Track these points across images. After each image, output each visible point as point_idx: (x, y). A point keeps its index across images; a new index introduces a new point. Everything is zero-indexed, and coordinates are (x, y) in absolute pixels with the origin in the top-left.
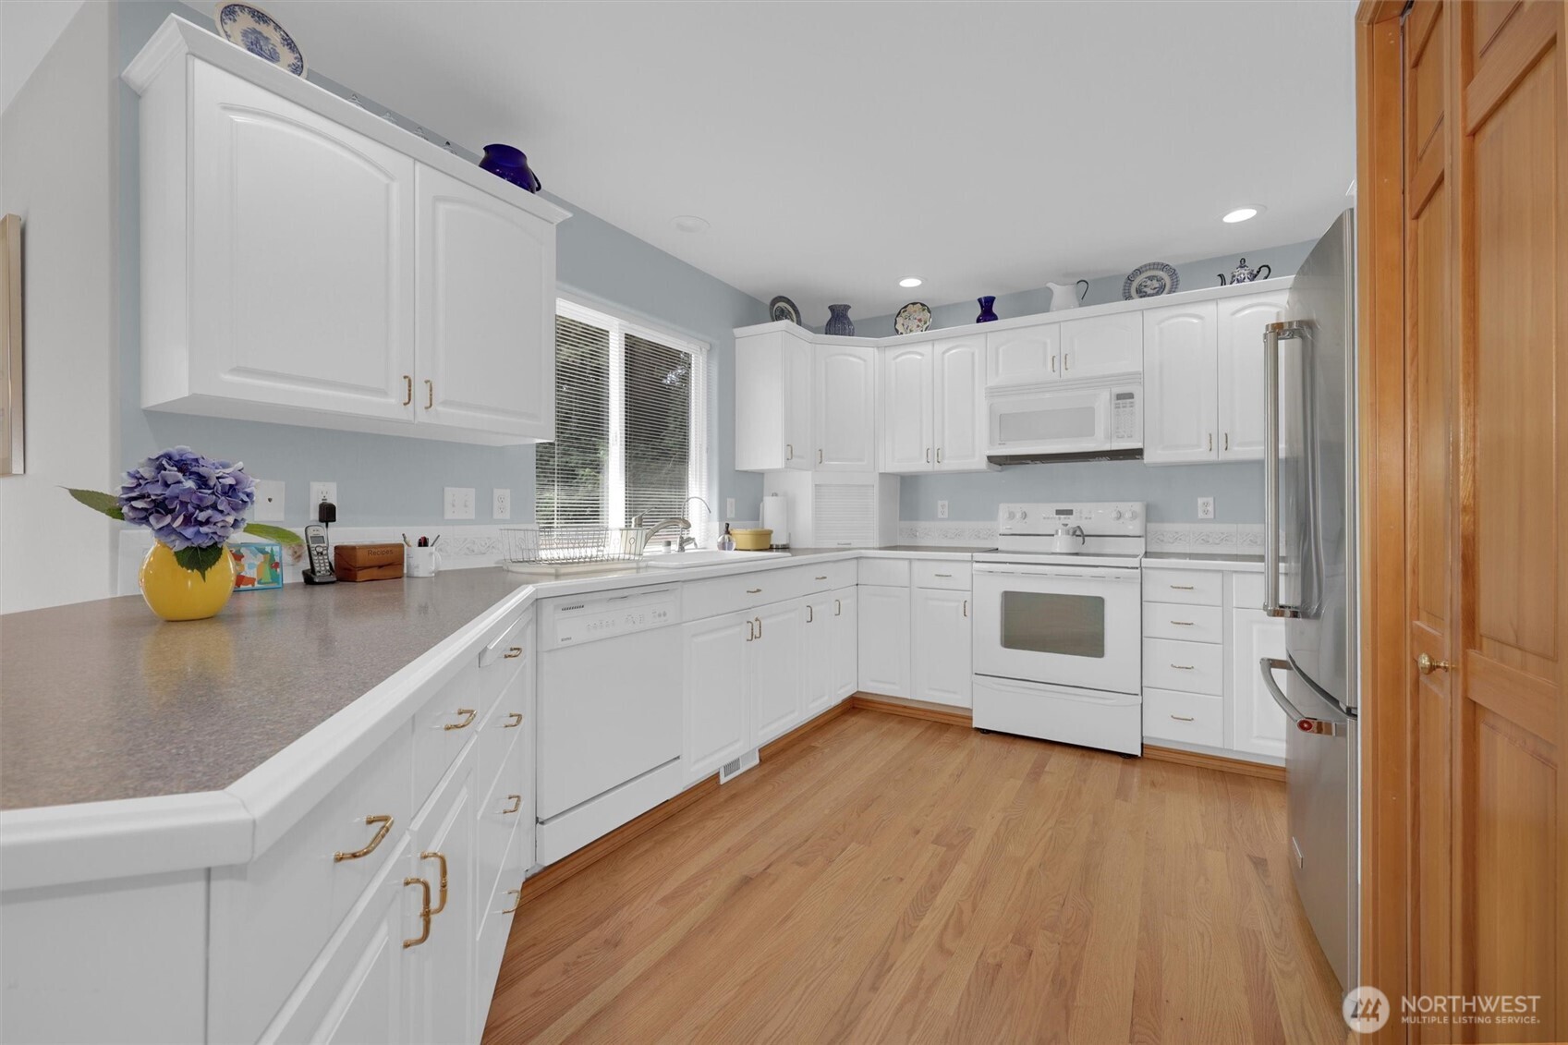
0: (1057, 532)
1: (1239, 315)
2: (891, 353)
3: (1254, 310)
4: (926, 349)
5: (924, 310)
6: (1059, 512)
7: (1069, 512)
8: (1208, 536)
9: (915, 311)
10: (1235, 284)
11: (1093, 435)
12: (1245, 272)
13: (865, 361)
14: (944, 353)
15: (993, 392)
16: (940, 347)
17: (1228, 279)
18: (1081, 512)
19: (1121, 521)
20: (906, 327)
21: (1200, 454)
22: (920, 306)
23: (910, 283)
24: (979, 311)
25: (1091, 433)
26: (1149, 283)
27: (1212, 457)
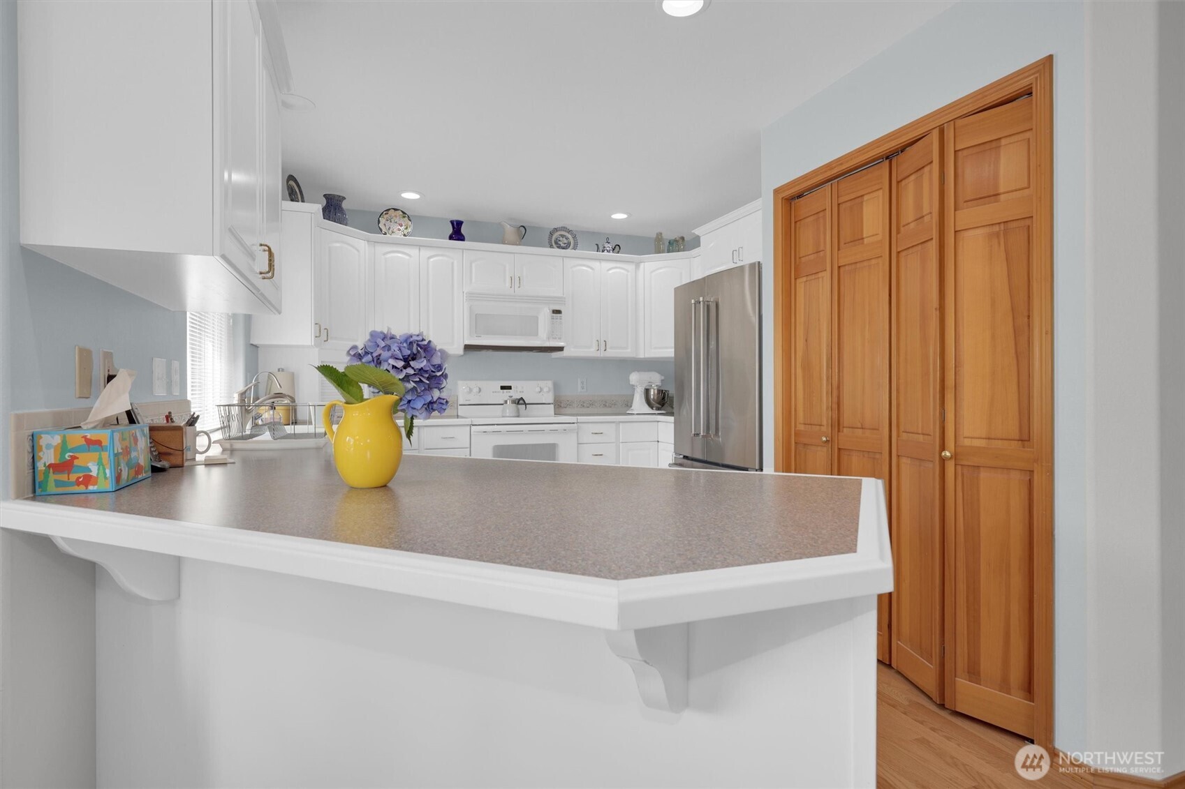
0: (506, 402)
1: (610, 272)
2: (381, 249)
3: (618, 270)
4: (414, 252)
5: (404, 217)
6: (503, 388)
7: (509, 388)
8: (584, 402)
9: (396, 216)
10: (606, 253)
11: (537, 335)
12: (609, 246)
13: (358, 251)
14: (429, 258)
15: (472, 296)
16: (425, 253)
17: (601, 249)
18: (517, 388)
19: (541, 393)
20: (388, 228)
21: (591, 352)
22: (401, 213)
23: (410, 196)
24: (450, 230)
25: (536, 334)
26: (561, 239)
27: (597, 354)
